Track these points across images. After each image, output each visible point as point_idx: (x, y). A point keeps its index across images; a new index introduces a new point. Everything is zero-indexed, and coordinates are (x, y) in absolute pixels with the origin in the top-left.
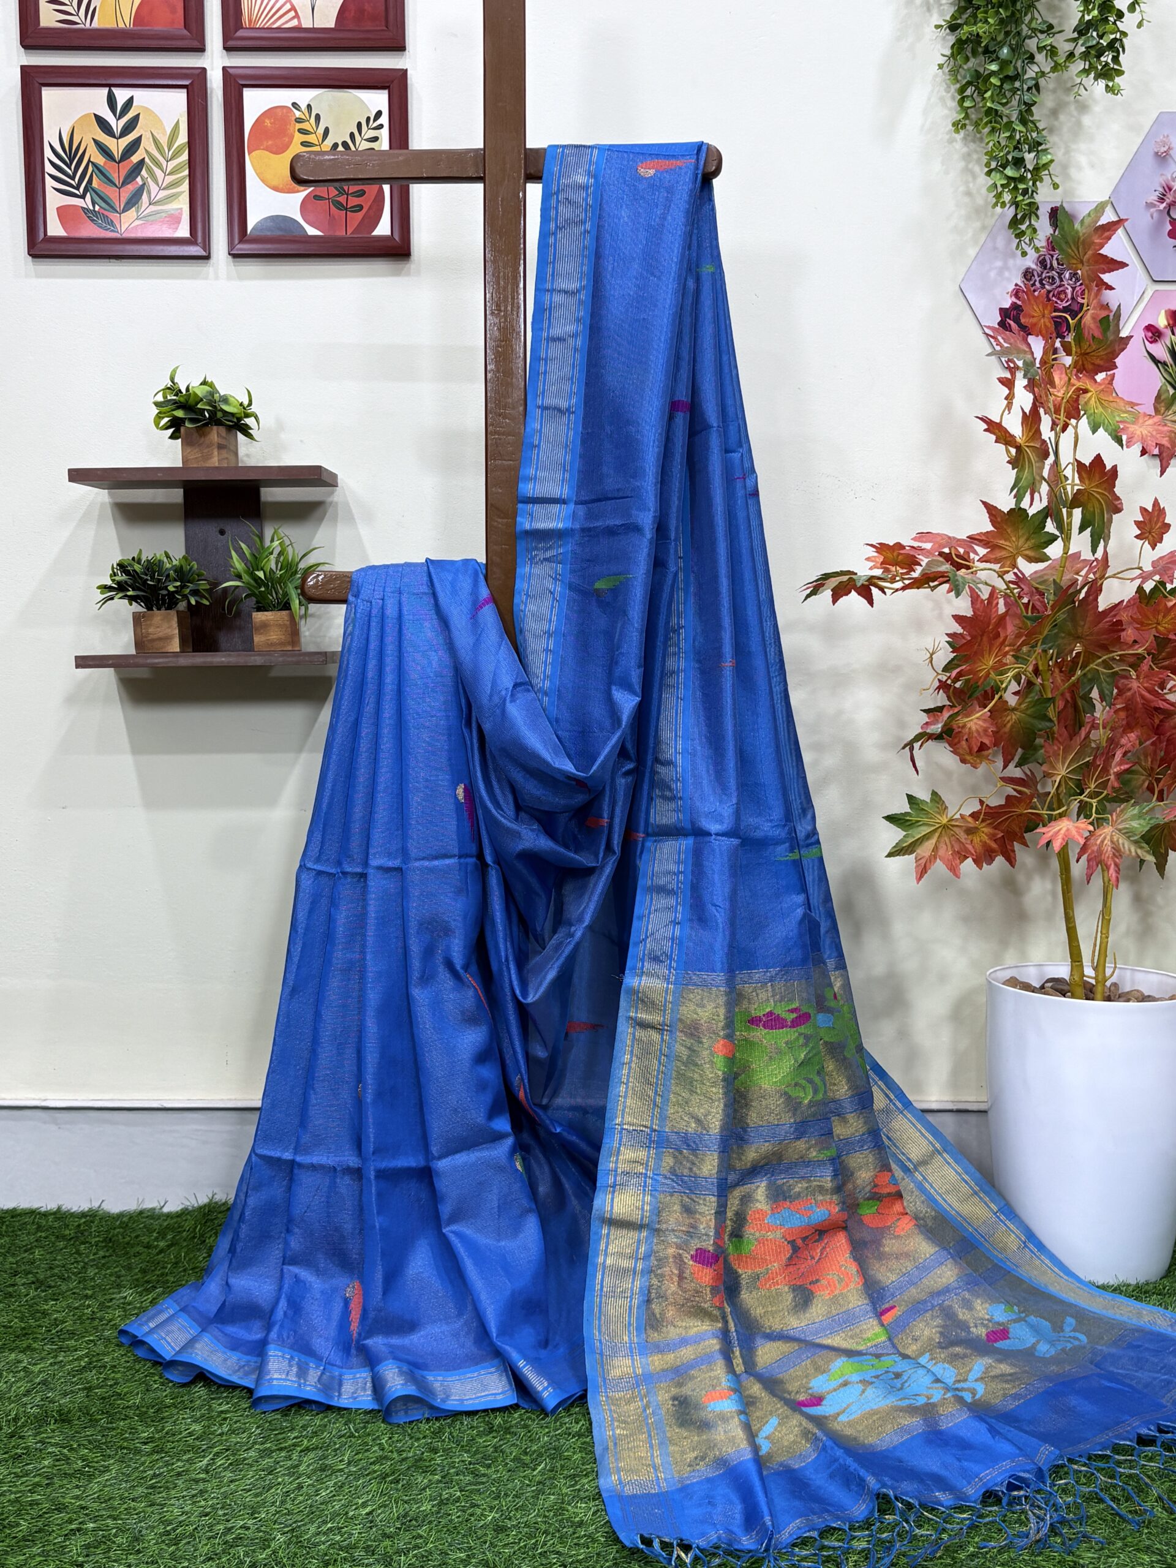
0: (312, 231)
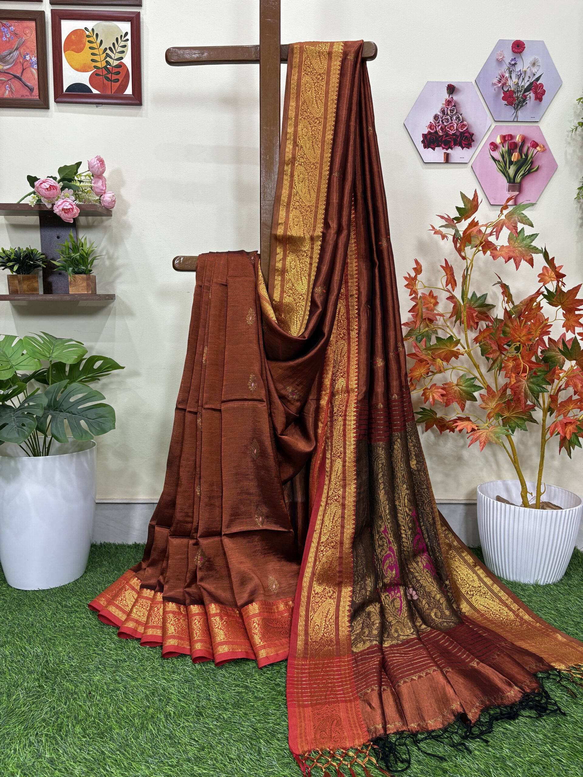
0: (95, 91)
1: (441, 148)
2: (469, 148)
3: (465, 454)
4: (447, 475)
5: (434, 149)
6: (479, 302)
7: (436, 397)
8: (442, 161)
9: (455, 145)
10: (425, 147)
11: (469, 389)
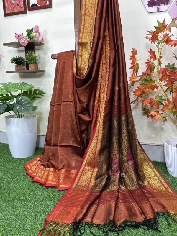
0: (38, 5)
1: (155, 6)
2: (167, 4)
3: (164, 127)
4: (157, 135)
5: (152, 7)
6: (171, 67)
7: (147, 103)
8: (156, 11)
9: (161, 4)
10: (149, 7)
11: (160, 100)
